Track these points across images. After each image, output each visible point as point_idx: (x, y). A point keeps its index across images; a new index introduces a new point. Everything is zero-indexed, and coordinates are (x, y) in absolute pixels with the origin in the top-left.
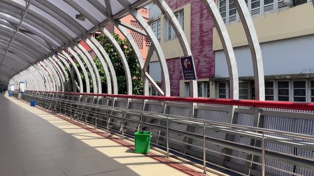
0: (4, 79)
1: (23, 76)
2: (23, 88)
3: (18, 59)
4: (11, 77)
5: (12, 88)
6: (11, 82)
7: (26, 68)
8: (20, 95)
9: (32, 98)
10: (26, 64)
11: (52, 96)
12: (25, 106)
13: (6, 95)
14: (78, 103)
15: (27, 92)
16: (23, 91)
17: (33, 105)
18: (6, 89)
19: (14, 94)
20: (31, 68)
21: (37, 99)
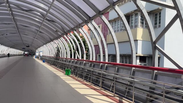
0: (34, 49)
1: (41, 49)
2: (41, 54)
3: (39, 42)
4: (37, 49)
5: (37, 54)
6: (37, 51)
7: (43, 45)
8: (40, 57)
9: (44, 59)
10: (43, 44)
11: (52, 58)
12: (41, 62)
13: (34, 57)
14: (59, 61)
15: (43, 56)
16: (41, 56)
17: (44, 62)
18: (34, 54)
19: (37, 57)
20: (45, 45)
21: (46, 60)
